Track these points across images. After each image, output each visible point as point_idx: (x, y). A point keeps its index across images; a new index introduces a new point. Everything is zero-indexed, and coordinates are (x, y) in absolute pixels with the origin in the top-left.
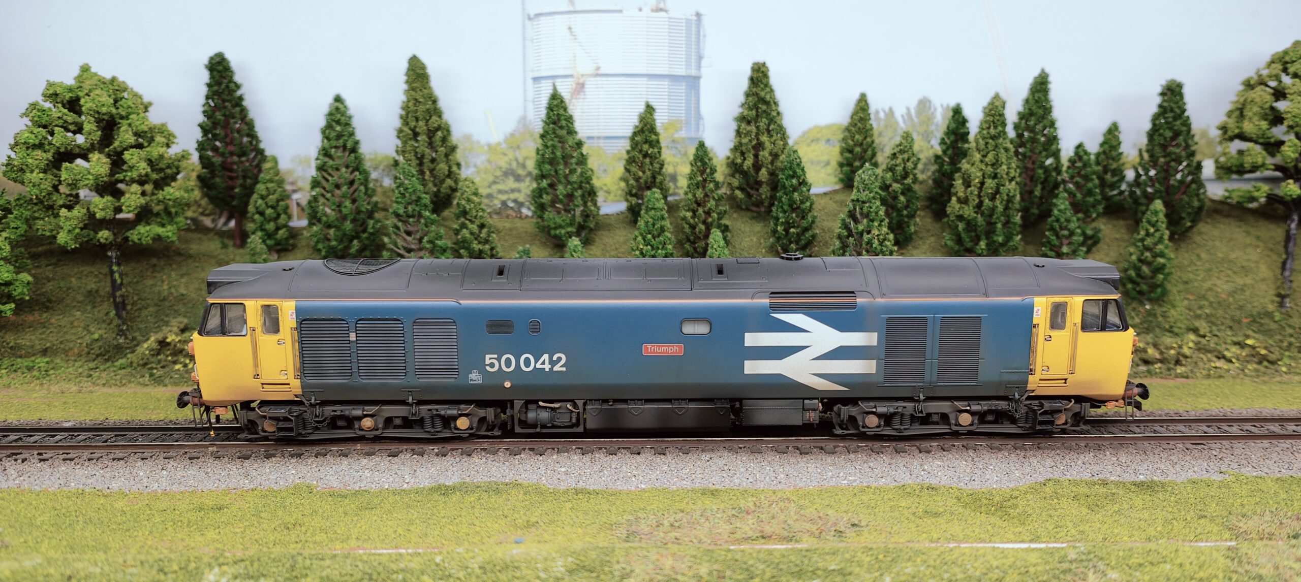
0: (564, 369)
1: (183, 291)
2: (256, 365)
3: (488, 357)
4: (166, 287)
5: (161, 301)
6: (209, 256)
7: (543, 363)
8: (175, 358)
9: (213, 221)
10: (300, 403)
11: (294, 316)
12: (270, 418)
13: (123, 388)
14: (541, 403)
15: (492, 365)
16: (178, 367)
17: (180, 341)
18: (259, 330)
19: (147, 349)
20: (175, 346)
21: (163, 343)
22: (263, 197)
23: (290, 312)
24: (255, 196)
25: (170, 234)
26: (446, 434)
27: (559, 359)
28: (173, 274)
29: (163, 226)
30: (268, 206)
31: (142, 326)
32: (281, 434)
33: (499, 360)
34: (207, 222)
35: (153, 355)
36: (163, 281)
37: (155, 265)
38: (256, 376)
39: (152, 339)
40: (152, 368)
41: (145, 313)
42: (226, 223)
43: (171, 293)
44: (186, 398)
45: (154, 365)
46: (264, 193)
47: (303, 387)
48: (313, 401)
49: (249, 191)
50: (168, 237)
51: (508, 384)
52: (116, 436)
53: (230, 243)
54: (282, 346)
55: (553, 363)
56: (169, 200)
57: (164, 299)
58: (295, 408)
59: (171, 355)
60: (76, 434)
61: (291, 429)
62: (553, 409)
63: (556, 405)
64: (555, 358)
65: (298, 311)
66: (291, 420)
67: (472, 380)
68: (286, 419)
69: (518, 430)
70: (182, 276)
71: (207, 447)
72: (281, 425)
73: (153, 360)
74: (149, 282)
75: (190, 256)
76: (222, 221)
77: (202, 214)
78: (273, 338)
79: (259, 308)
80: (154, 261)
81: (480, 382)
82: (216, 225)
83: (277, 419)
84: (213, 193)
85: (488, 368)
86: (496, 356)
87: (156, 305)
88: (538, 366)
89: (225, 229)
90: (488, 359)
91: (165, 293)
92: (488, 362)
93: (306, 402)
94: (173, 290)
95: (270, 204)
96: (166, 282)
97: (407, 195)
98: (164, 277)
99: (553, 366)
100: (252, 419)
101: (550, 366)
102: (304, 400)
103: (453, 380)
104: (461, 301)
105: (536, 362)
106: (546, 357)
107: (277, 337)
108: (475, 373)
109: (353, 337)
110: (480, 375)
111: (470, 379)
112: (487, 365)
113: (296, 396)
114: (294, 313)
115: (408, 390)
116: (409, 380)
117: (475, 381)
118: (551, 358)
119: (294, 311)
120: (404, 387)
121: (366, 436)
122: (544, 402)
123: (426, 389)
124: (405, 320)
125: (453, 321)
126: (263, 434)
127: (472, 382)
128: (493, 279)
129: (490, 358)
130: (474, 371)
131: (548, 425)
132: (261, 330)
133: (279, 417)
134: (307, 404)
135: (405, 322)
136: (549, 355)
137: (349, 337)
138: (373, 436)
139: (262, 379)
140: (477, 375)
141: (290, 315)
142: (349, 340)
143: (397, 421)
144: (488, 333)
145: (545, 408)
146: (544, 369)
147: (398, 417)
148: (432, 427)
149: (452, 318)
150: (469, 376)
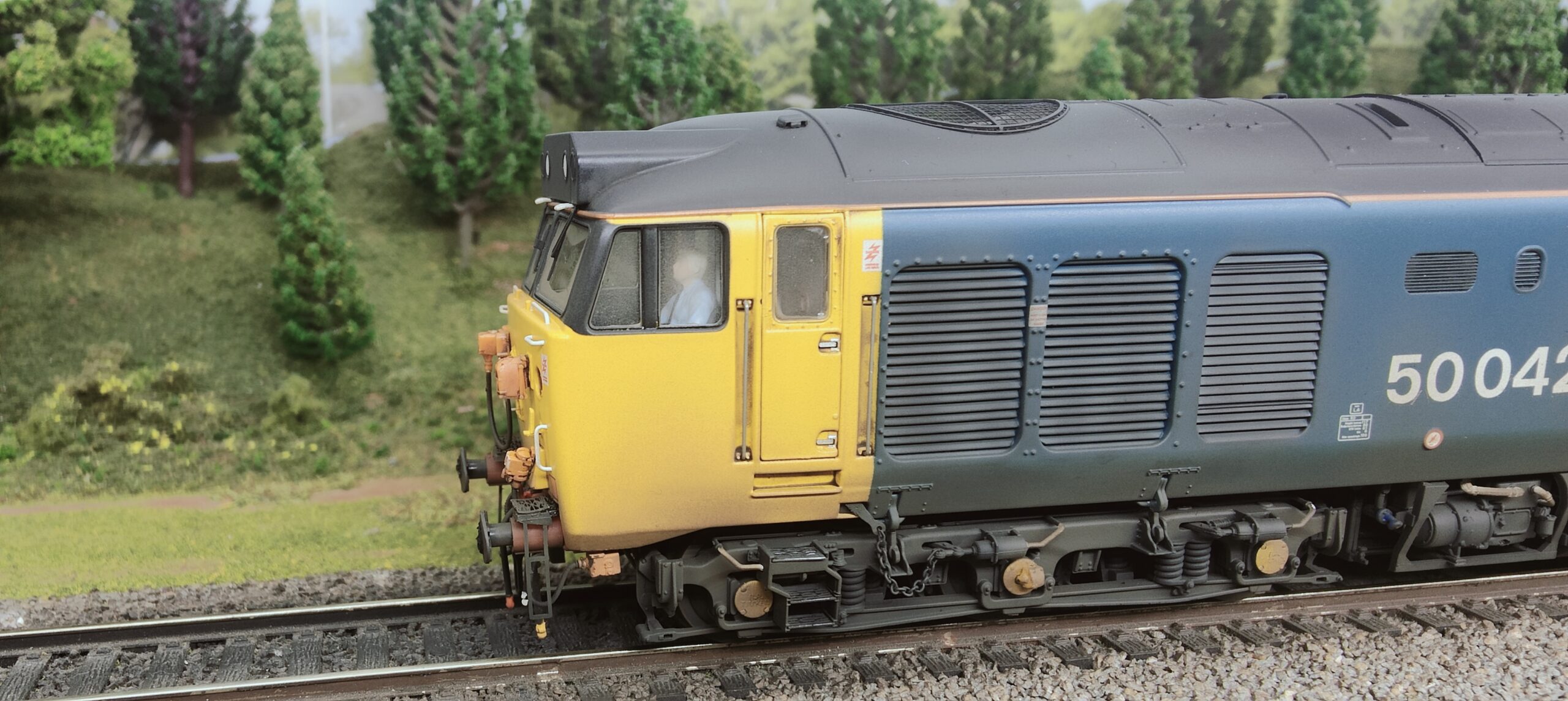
1: (94, 285)
2: (746, 419)
3: (1397, 360)
4: (55, 278)
5: (51, 308)
6: (130, 213)
7: (1531, 374)
8: (123, 429)
11: (878, 259)
12: (776, 579)
13: (32, 504)
14: (1470, 487)
15: (1403, 386)
16: (136, 447)
17: (130, 390)
18: (766, 308)
19: (57, 411)
20: (122, 401)
21: (90, 396)
23: (867, 246)
24: (255, 74)
25: (100, 149)
26: (1215, 589)
28: (66, 252)
31: (22, 362)
32: (797, 623)
33: (1422, 369)
35: (70, 424)
36: (47, 268)
38: (742, 453)
39: (62, 388)
41: (19, 334)
43: (71, 292)
44: (497, 531)
47: (877, 480)
48: (895, 519)
51: (1434, 439)
53: (171, 189)
54: (835, 354)
55: (1554, 372)
57: (57, 305)
59: (110, 421)
61: (827, 609)
62: (1497, 502)
63: (1508, 490)
64: (1562, 358)
65: (892, 243)
66: (833, 582)
67: (1346, 432)
69: (1403, 565)
70: (85, 255)
72: (799, 596)
73: (72, 434)
74: (17, 269)
75: (94, 215)
76: (138, 145)
78: (808, 330)
79: (772, 235)
80: (20, 225)
81: (1366, 437)
82: (125, 156)
83: (792, 580)
85: (1393, 396)
86: (1417, 358)
87: (44, 317)
88: (1519, 382)
89: (144, 162)
90: (1397, 368)
91: (58, 293)
92: (1394, 376)
93: (875, 524)
94: (73, 285)
96: (54, 270)
97: (671, 38)
98: (48, 259)
99: (1553, 382)
100: (698, 581)
101: (1546, 382)
102: (867, 516)
103: (1295, 435)
104: (1350, 199)
105: (1515, 370)
106: (1541, 354)
107: (818, 327)
108: (1358, 410)
109: (1039, 317)
110: (1369, 417)
111: (1342, 429)
112: (1393, 386)
113: (844, 507)
114: (880, 249)
115: (1165, 471)
116: (1177, 442)
117: (1354, 433)
118: (1552, 357)
119: (880, 243)
120: (1160, 464)
121: (1006, 612)
122: (1477, 482)
123: (1216, 465)
124: (1194, 260)
125: (1321, 258)
126: (728, 625)
127: (1345, 439)
128: (1390, 134)
129: (1403, 366)
130: (1357, 405)
131: (1482, 547)
132: (770, 308)
133: (802, 573)
134: (875, 530)
135: (1193, 264)
136: (1549, 350)
137: (1026, 318)
138: (1022, 611)
139: (761, 460)
140: (1360, 418)
141: (865, 255)
142: (1025, 330)
143: (1085, 564)
144: (1407, 291)
145: (1477, 500)
146: (1530, 389)
147: (1094, 551)
148: (1184, 574)
149: (1321, 251)
150: (1341, 421)
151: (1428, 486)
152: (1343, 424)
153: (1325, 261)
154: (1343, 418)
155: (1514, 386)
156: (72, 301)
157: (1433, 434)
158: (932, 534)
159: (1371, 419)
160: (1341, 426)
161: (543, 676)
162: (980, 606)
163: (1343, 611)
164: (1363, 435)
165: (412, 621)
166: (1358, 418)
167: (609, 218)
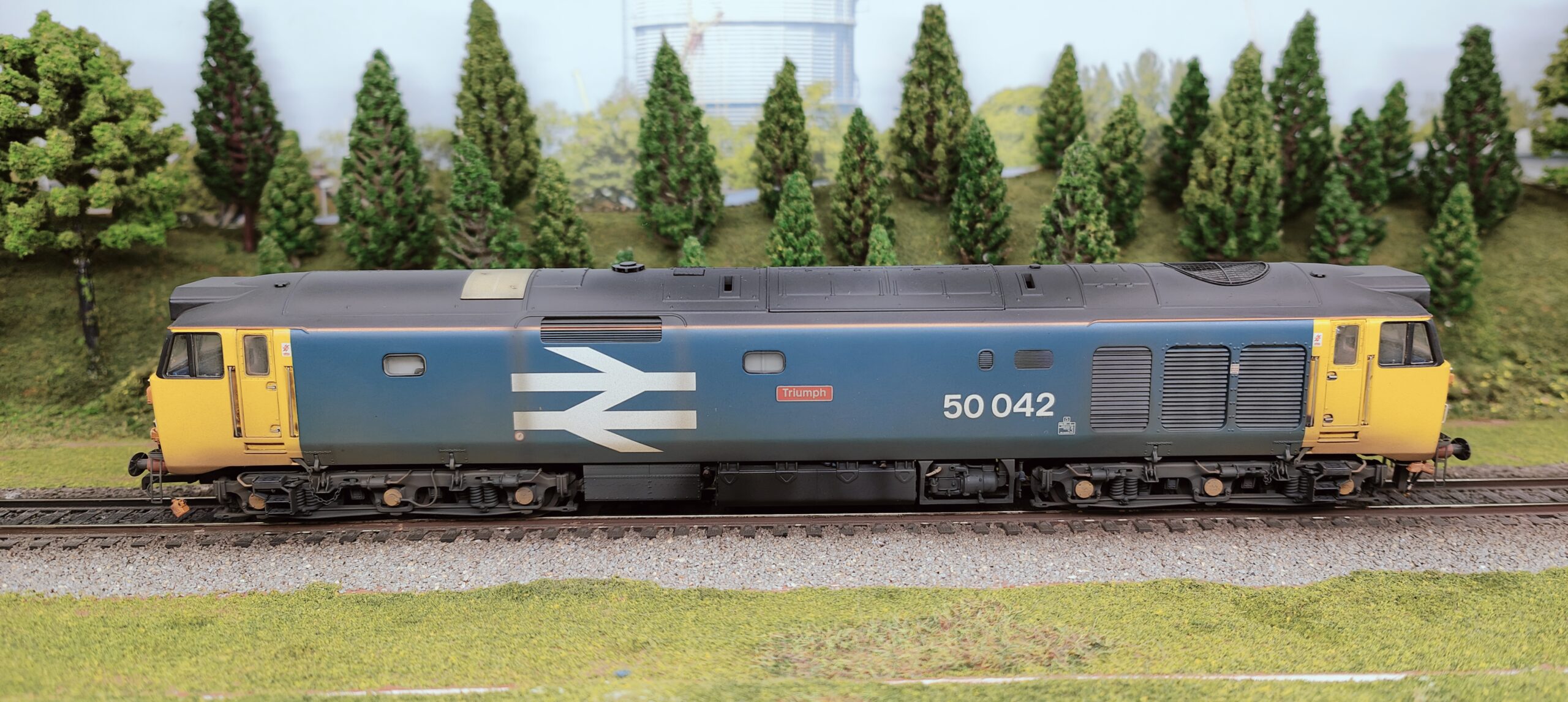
4: (153, 305)
5: (146, 323)
6: (210, 263)
9: (218, 217)
13: (91, 441)
19: (125, 388)
22: (279, 186)
24: (269, 184)
25: (155, 235)
28: (163, 288)
29: (147, 224)
30: (286, 198)
31: (121, 356)
34: (209, 218)
35: (134, 396)
36: (149, 297)
37: (139, 276)
39: (134, 374)
40: (132, 414)
41: (124, 339)
42: (234, 220)
43: (160, 314)
45: (134, 410)
46: (281, 180)
49: (261, 177)
50: (153, 239)
52: (72, 512)
53: (238, 245)
56: (154, 190)
57: (151, 321)
60: (19, 510)
71: (191, 529)
73: (133, 403)
74: (132, 298)
75: (185, 264)
76: (229, 216)
77: (203, 208)
80: (138, 270)
82: (221, 223)
84: (215, 180)
87: (141, 329)
89: (233, 227)
91: (152, 313)
94: (162, 310)
95: (289, 194)
96: (153, 299)
97: (469, 182)
98: (151, 292)
156: (160, 319)
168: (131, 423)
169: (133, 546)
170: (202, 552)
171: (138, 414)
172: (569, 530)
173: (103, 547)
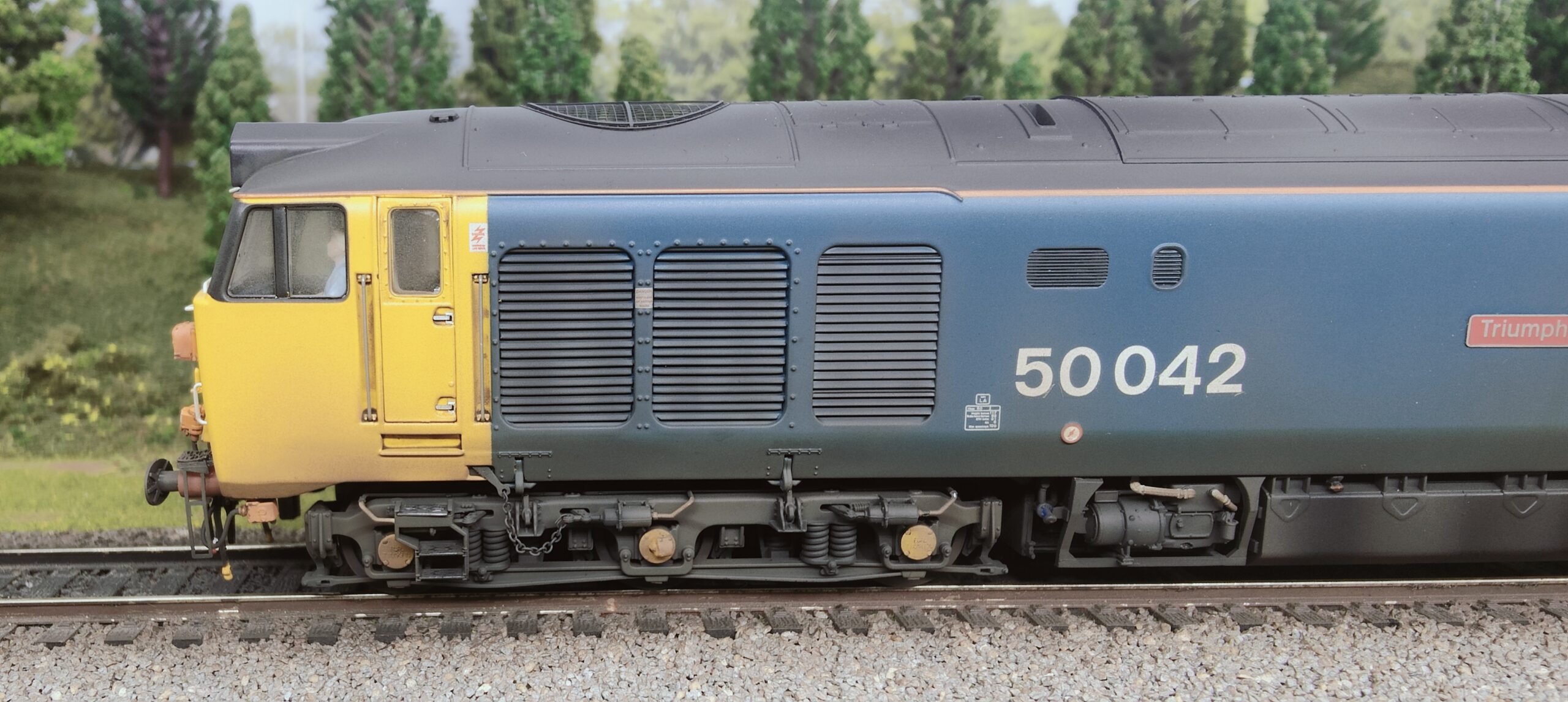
0: (1237, 388)
1: (66, 274)
2: (370, 382)
3: (1024, 353)
4: (33, 267)
5: (26, 293)
7: (1180, 373)
8: (61, 402)
9: (116, 152)
10: (485, 489)
11: (484, 240)
12: (404, 532)
14: (1137, 487)
15: (1034, 379)
16: (69, 419)
17: (70, 368)
18: (383, 283)
20: (61, 377)
21: (36, 373)
22: (224, 85)
23: (473, 228)
24: (209, 85)
25: (51, 150)
26: (866, 572)
27: (1228, 360)
28: (48, 245)
29: (36, 136)
30: (235, 103)
32: (430, 575)
33: (1055, 363)
34: (104, 153)
35: (17, 397)
36: (28, 258)
37: (10, 229)
38: (369, 414)
39: (15, 363)
40: (16, 422)
42: (139, 155)
43: (45, 281)
44: (166, 478)
45: (21, 417)
46: (228, 76)
47: (496, 445)
48: (520, 484)
49: (195, 80)
50: (47, 157)
51: (1072, 434)
53: (150, 190)
54: (449, 327)
55: (1207, 371)
57: (33, 291)
58: (466, 503)
59: (51, 394)
61: (455, 562)
62: (1170, 503)
63: (1177, 492)
64: (1215, 357)
65: (497, 225)
66: (459, 538)
67: (972, 421)
68: (446, 534)
69: (1066, 560)
70: (64, 248)
72: (427, 549)
73: (18, 405)
75: (77, 212)
76: (133, 149)
77: (96, 138)
78: (422, 304)
79: (385, 216)
81: (995, 427)
82: (120, 160)
83: (419, 534)
84: (126, 84)
85: (1022, 388)
86: (1047, 352)
87: (18, 302)
88: (1164, 380)
90: (1025, 360)
91: (35, 279)
92: (1022, 368)
93: (500, 487)
94: (48, 273)
95: (239, 98)
96: (34, 260)
98: (31, 250)
99: (1206, 380)
100: (345, 532)
101: (1198, 381)
102: (494, 480)
103: (918, 423)
104: (962, 194)
105: (1160, 368)
106: (1190, 353)
107: (431, 301)
108: (985, 401)
109: (644, 299)
110: (998, 408)
111: (967, 418)
112: (1021, 378)
113: (472, 469)
114: (486, 232)
115: (785, 451)
116: (792, 424)
117: (982, 423)
118: (1203, 357)
119: (485, 226)
120: (777, 444)
121: (648, 579)
122: (1144, 481)
123: (838, 447)
124: (797, 250)
125: (934, 251)
126: (373, 574)
127: (971, 428)
128: (1030, 133)
129: (1031, 360)
130: (983, 396)
131: (1154, 547)
132: (387, 283)
133: (429, 528)
134: (500, 493)
135: (797, 253)
136: (1199, 350)
137: (633, 299)
138: (665, 579)
139: (385, 421)
140: (988, 408)
141: (472, 237)
142: (633, 310)
143: (730, 539)
144: (1030, 285)
145: (1148, 499)
146: (1181, 388)
147: (736, 527)
148: (830, 554)
149: (931, 244)
150: (966, 411)
151: (1079, 482)
152: (969, 413)
153: (938, 254)
154: (969, 408)
155: (1160, 384)
156: (45, 288)
157: (1071, 428)
158: (573, 501)
159: (1000, 410)
160: (966, 416)
161: (224, 613)
162: (620, 571)
163: (1023, 606)
164: (991, 426)
165: (161, 566)
166: (984, 408)
167: (242, 198)
168: (18, 435)
169: (108, 642)
170: (253, 655)
171: (24, 422)
172: (941, 611)
173: (50, 645)
